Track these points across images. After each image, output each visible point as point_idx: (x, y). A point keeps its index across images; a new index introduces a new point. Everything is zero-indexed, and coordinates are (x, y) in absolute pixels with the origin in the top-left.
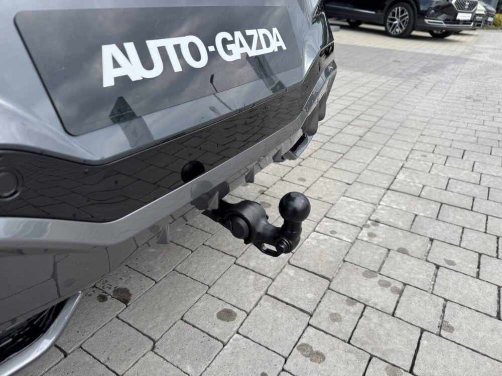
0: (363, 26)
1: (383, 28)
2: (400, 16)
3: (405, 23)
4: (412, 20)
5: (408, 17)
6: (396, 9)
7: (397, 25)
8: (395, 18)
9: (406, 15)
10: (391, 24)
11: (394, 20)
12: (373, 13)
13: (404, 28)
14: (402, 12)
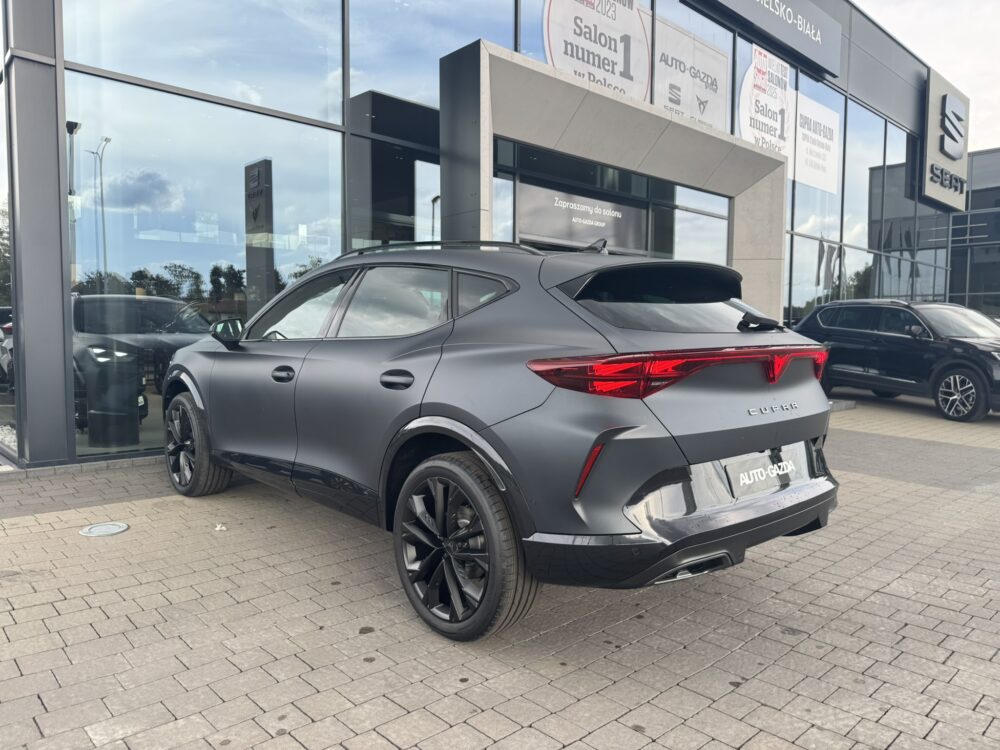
0: (903, 398)
1: (932, 402)
2: (960, 389)
3: (971, 399)
4: (983, 395)
5: (973, 390)
6: (952, 378)
7: (957, 403)
8: (952, 390)
9: (971, 388)
10: (947, 401)
11: (952, 394)
12: (913, 382)
13: (970, 408)
14: (963, 383)
